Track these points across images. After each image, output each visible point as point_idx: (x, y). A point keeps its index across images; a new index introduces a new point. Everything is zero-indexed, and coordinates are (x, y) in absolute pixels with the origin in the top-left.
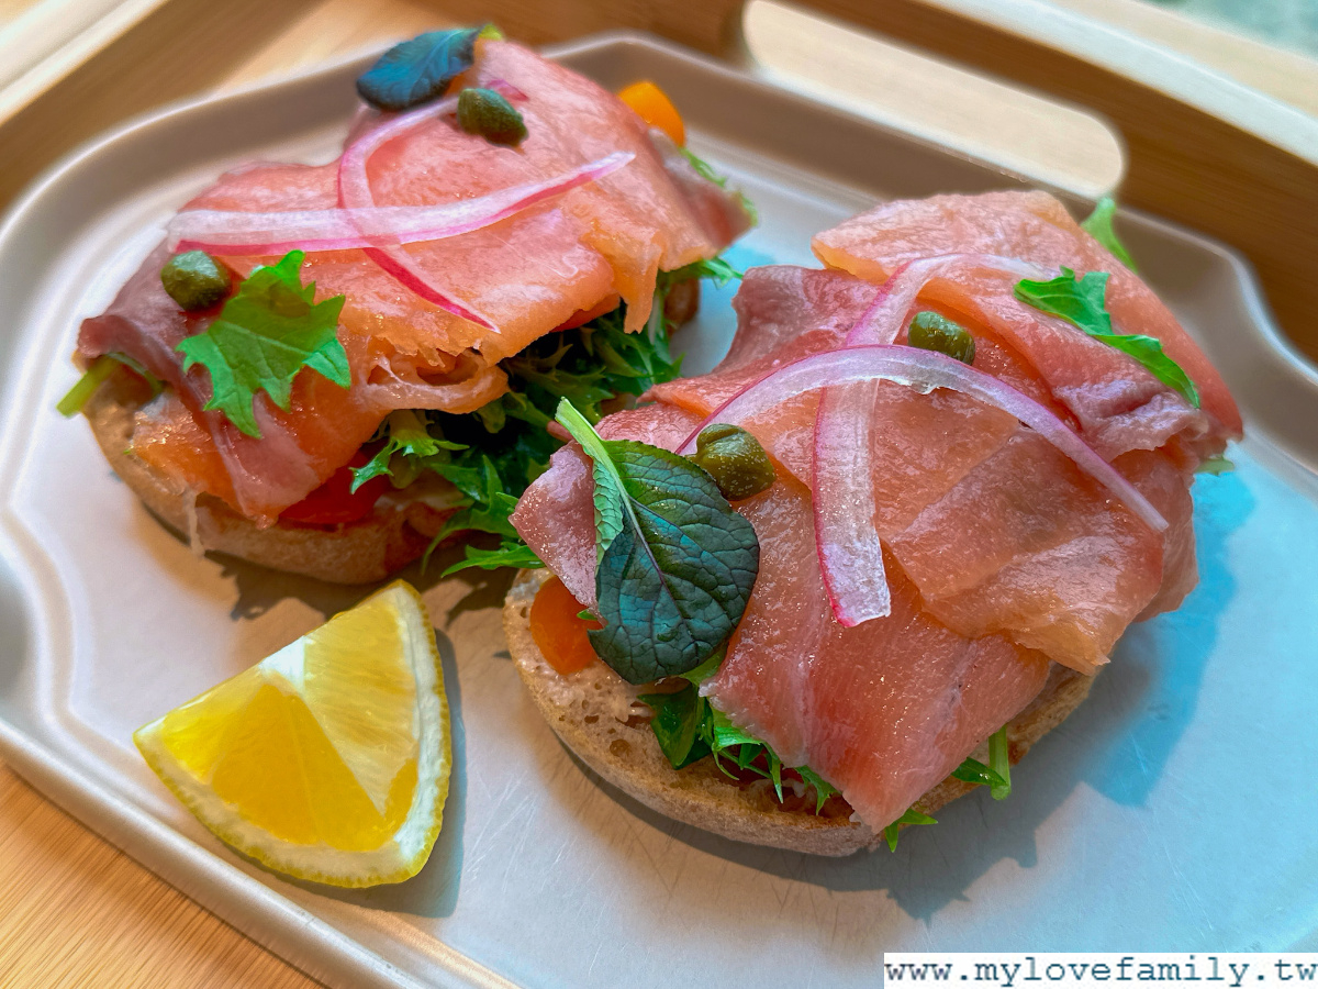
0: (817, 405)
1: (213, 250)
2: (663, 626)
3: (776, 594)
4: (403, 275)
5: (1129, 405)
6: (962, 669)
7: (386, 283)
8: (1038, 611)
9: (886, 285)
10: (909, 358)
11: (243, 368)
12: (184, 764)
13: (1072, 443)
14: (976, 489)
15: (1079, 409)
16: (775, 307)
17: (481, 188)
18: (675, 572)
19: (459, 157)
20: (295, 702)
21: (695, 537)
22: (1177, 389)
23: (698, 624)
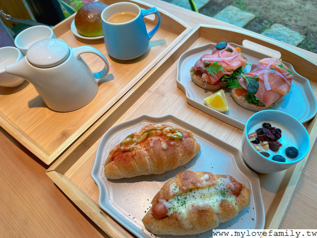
0: (263, 74)
1: (209, 61)
2: (252, 90)
3: (260, 89)
4: (226, 63)
5: (288, 75)
6: (275, 95)
7: (224, 64)
8: (281, 91)
9: (267, 65)
10: (271, 70)
11: (212, 71)
12: (208, 102)
13: (284, 77)
14: (276, 81)
15: (284, 75)
16: (256, 67)
17: (230, 56)
18: (253, 86)
19: (228, 54)
20: (220, 97)
21: (254, 84)
22: (291, 74)
23: (255, 90)
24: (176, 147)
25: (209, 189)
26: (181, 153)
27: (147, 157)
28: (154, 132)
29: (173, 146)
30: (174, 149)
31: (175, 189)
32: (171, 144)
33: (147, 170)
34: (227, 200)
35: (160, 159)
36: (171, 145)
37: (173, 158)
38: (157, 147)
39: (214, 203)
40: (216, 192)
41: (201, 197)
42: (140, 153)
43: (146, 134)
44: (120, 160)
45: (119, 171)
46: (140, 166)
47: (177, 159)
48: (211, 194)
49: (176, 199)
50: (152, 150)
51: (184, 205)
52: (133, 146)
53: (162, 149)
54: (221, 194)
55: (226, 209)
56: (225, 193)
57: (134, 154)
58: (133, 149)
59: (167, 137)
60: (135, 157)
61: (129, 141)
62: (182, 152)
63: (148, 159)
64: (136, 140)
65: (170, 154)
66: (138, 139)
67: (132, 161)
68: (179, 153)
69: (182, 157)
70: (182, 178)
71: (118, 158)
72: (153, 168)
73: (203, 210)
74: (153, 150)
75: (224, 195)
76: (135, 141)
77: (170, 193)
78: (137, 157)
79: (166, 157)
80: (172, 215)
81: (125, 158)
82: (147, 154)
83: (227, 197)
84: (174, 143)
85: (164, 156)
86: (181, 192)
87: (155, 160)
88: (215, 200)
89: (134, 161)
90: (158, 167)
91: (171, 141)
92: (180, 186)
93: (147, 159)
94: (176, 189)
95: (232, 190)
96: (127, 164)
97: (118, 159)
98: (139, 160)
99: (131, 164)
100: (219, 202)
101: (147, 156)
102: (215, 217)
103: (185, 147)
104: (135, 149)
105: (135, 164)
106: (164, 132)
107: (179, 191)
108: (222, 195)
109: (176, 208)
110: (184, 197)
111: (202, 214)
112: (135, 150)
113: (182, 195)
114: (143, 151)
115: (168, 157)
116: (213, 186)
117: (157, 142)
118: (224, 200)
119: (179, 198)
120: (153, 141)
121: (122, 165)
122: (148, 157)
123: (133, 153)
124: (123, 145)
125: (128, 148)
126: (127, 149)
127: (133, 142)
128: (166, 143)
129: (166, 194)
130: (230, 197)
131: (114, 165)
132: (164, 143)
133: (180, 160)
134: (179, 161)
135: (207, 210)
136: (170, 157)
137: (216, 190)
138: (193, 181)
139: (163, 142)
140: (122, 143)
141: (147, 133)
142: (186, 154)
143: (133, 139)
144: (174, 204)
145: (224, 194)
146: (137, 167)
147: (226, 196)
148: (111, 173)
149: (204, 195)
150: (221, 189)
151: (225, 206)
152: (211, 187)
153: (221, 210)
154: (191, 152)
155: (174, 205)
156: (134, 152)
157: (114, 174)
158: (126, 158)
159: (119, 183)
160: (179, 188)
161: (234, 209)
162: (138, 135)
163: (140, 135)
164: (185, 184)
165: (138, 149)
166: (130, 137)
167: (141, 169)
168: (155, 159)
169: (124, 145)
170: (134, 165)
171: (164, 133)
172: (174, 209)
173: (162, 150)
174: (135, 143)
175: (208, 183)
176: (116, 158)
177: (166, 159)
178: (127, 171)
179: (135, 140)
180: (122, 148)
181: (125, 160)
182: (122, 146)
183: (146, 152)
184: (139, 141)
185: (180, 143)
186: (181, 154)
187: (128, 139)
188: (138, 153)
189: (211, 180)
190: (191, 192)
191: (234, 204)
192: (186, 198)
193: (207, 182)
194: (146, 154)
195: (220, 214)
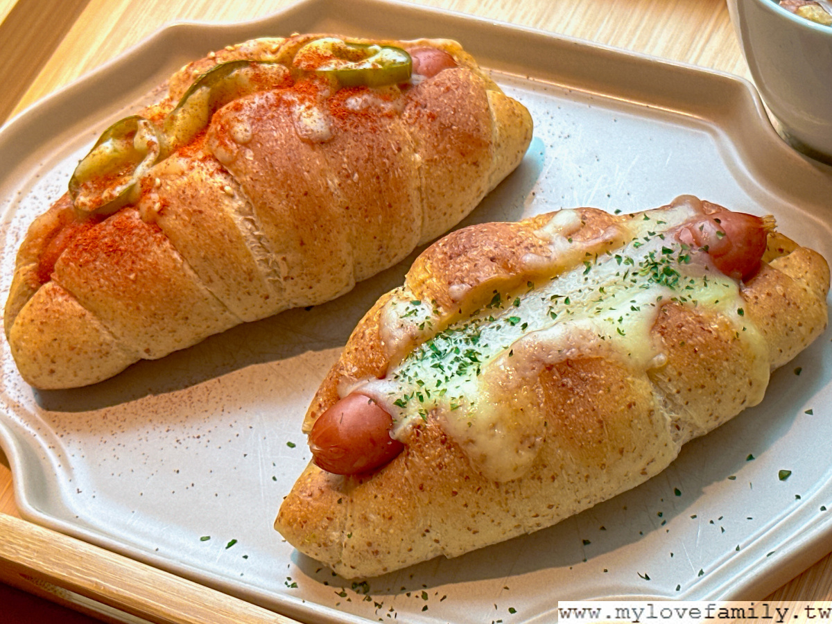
24: (385, 121)
25: (586, 272)
26: (415, 151)
27: (235, 205)
28: (245, 73)
29: (365, 114)
30: (374, 130)
31: (415, 312)
32: (349, 107)
33: (251, 275)
34: (690, 301)
35: (306, 194)
36: (354, 113)
37: (378, 178)
38: (275, 134)
39: (620, 320)
40: (626, 274)
41: (554, 315)
42: (189, 192)
43: (202, 93)
44: (87, 262)
45: (96, 324)
46: (205, 258)
47: (400, 184)
48: (602, 289)
49: (424, 353)
50: (249, 155)
51: (471, 370)
52: (141, 170)
53: (303, 141)
54: (656, 275)
55: (690, 342)
56: (674, 266)
57: (157, 206)
58: (147, 186)
59: (323, 78)
60: (170, 222)
61: (116, 154)
62: (423, 143)
63: (240, 211)
64: (155, 139)
65: (357, 160)
66: (166, 132)
67: (155, 248)
68: (406, 149)
69: (428, 172)
70: (440, 256)
71: (72, 252)
72: (279, 258)
73: (568, 362)
74: (259, 158)
75: (671, 279)
76: (150, 144)
77: (393, 337)
78: (178, 216)
79: (336, 181)
80: (419, 427)
81: (114, 241)
82: (227, 189)
83: (688, 288)
84: (365, 101)
85: (323, 173)
86: (445, 314)
87: (280, 206)
88: (624, 309)
89: (167, 244)
90: (302, 244)
91: (348, 97)
92: (434, 292)
93: (233, 216)
94: (418, 308)
95: (706, 250)
96: (131, 270)
97: (75, 260)
98: (190, 229)
99: (155, 266)
100: (647, 312)
101: (232, 197)
102: (642, 388)
103: (432, 117)
104: (158, 181)
105: (174, 260)
106: (299, 62)
107: (436, 312)
108: (658, 281)
109: (433, 388)
110: (465, 336)
111: (569, 382)
112: (158, 188)
113: (452, 332)
114: (204, 176)
115: (348, 176)
116: (608, 253)
117: (270, 114)
118: (674, 300)
119: (441, 344)
120: (246, 113)
121: (107, 279)
122: (239, 203)
123: (149, 203)
124: (87, 188)
125: (118, 190)
126: (111, 196)
127: (141, 156)
128: (322, 109)
129: (372, 348)
130: (706, 285)
131: (60, 299)
132: (309, 108)
133: (419, 189)
134: (414, 194)
135: (590, 360)
136: (356, 175)
137: (623, 268)
138: (496, 251)
139: (303, 107)
140: (77, 174)
141: (209, 90)
142: (446, 150)
143: (137, 139)
144: (416, 375)
145: (668, 272)
146: (191, 273)
147: (683, 284)
148: (55, 344)
149: (567, 301)
150: (652, 255)
151: (680, 327)
152: (600, 260)
153: (664, 347)
154: (470, 136)
155: (420, 383)
156: (154, 196)
157: (72, 349)
158: (117, 238)
159: (109, 408)
160: (433, 301)
161: (736, 338)
162: (161, 116)
163: (167, 111)
164: (458, 274)
165: (173, 177)
166: (117, 136)
167: (215, 278)
168: (276, 201)
169: (89, 184)
170: (171, 265)
171: (303, 65)
172: (421, 398)
173: (308, 146)
174: (151, 157)
175: (579, 244)
176: (63, 259)
177: (338, 192)
178: (138, 308)
179: (148, 137)
180: (84, 199)
181: (114, 251)
182: (83, 192)
183: (220, 179)
184: (172, 139)
185: (401, 102)
186: (418, 157)
187: (108, 147)
188: (181, 195)
189: (591, 229)
190: (497, 306)
191: (732, 314)
192: (475, 339)
193: (570, 241)
194: (222, 188)
195: (662, 370)
